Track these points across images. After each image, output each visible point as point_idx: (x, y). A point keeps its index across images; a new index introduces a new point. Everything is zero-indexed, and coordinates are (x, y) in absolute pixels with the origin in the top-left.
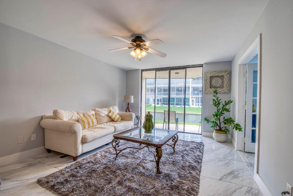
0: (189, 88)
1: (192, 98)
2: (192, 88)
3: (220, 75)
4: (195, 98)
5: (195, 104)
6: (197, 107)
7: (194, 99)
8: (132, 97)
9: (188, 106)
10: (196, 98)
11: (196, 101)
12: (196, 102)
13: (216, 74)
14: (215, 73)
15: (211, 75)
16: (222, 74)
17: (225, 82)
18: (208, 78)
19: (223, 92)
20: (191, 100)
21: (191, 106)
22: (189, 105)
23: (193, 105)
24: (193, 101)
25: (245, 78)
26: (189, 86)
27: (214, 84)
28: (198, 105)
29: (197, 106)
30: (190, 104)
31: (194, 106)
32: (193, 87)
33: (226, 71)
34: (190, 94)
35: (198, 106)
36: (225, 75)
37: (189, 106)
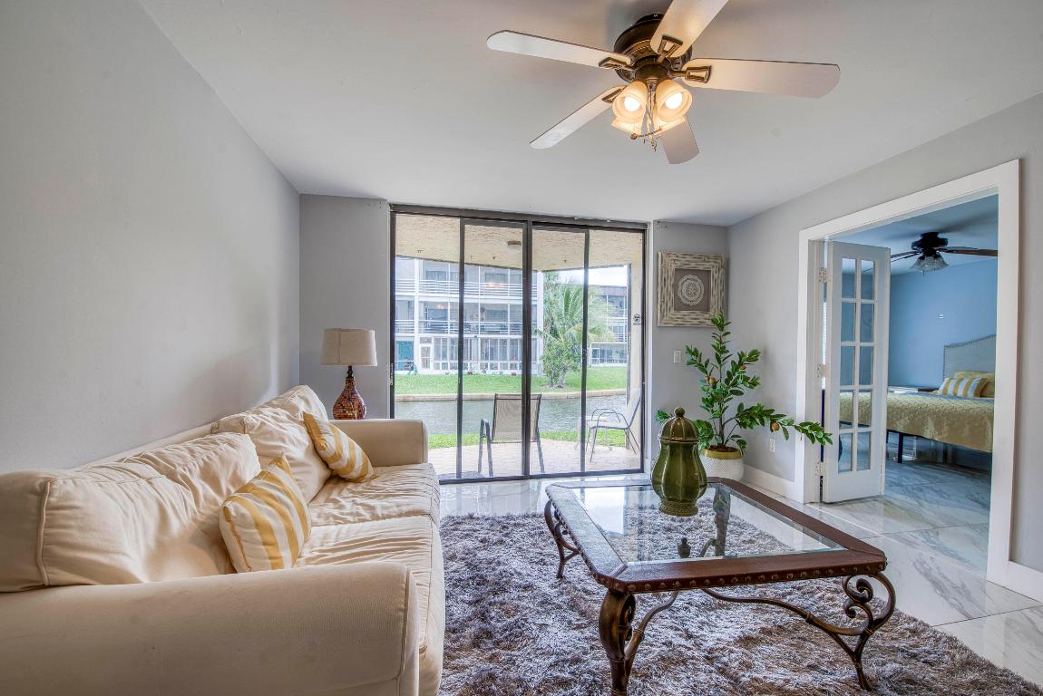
0: (410, 304)
1: (422, 341)
2: (422, 305)
3: (701, 268)
4: (433, 341)
5: (431, 365)
6: (441, 372)
7: (431, 346)
8: (373, 332)
9: (408, 371)
10: (437, 340)
11: (437, 349)
12: (437, 357)
13: (693, 265)
14: (688, 258)
15: (679, 263)
16: (707, 265)
17: (715, 293)
18: (670, 273)
19: (695, 322)
20: (418, 348)
21: (422, 371)
22: (410, 366)
23: (426, 364)
24: (426, 351)
25: (823, 285)
26: (410, 299)
27: (684, 297)
28: (445, 366)
29: (438, 368)
30: (415, 363)
31: (431, 371)
32: (425, 303)
33: (716, 257)
34: (416, 329)
35: (445, 371)
36: (713, 270)
37: (413, 372)
